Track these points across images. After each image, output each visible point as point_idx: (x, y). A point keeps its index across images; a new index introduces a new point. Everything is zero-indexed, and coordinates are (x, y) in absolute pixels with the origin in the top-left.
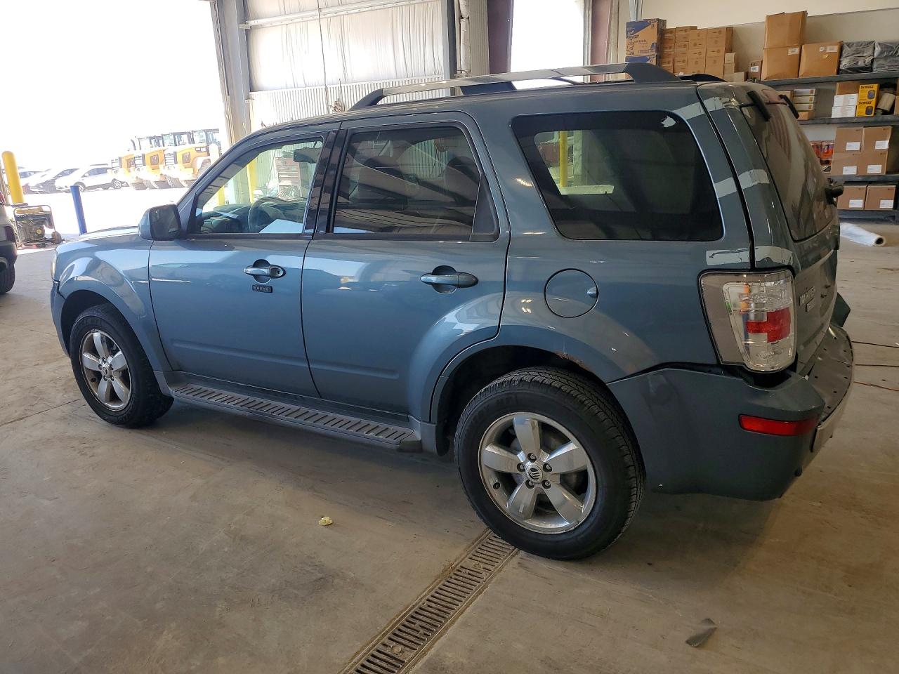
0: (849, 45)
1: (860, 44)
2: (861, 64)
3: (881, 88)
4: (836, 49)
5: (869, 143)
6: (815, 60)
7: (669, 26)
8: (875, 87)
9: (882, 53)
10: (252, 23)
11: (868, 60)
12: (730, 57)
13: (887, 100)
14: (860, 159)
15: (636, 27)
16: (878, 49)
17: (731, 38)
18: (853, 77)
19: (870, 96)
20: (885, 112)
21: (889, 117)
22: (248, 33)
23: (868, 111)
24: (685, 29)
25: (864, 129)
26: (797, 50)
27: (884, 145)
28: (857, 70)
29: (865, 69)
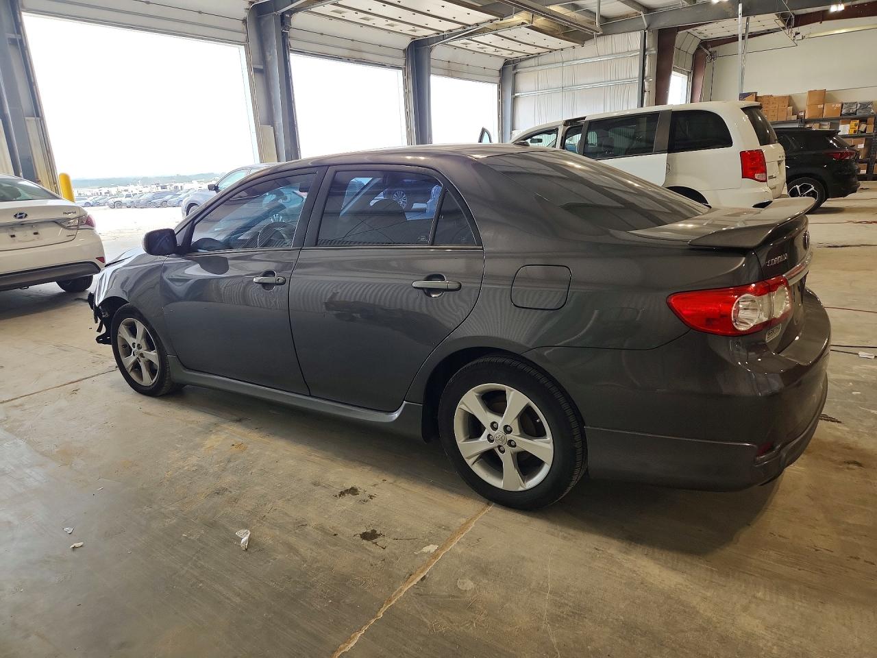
0: (845, 104)
1: (850, 103)
2: (851, 111)
3: (860, 122)
4: (840, 105)
5: (855, 145)
6: (829, 110)
7: (758, 95)
8: (857, 121)
9: (861, 107)
10: (516, 95)
11: (855, 110)
12: (791, 108)
13: (863, 127)
15: (743, 96)
16: (859, 105)
17: (790, 100)
18: (848, 117)
19: (856, 125)
20: (862, 132)
21: (864, 134)
22: (514, 99)
23: (855, 132)
24: (768, 96)
25: (853, 139)
26: (822, 106)
27: (862, 146)
28: (850, 114)
29: (853, 113)
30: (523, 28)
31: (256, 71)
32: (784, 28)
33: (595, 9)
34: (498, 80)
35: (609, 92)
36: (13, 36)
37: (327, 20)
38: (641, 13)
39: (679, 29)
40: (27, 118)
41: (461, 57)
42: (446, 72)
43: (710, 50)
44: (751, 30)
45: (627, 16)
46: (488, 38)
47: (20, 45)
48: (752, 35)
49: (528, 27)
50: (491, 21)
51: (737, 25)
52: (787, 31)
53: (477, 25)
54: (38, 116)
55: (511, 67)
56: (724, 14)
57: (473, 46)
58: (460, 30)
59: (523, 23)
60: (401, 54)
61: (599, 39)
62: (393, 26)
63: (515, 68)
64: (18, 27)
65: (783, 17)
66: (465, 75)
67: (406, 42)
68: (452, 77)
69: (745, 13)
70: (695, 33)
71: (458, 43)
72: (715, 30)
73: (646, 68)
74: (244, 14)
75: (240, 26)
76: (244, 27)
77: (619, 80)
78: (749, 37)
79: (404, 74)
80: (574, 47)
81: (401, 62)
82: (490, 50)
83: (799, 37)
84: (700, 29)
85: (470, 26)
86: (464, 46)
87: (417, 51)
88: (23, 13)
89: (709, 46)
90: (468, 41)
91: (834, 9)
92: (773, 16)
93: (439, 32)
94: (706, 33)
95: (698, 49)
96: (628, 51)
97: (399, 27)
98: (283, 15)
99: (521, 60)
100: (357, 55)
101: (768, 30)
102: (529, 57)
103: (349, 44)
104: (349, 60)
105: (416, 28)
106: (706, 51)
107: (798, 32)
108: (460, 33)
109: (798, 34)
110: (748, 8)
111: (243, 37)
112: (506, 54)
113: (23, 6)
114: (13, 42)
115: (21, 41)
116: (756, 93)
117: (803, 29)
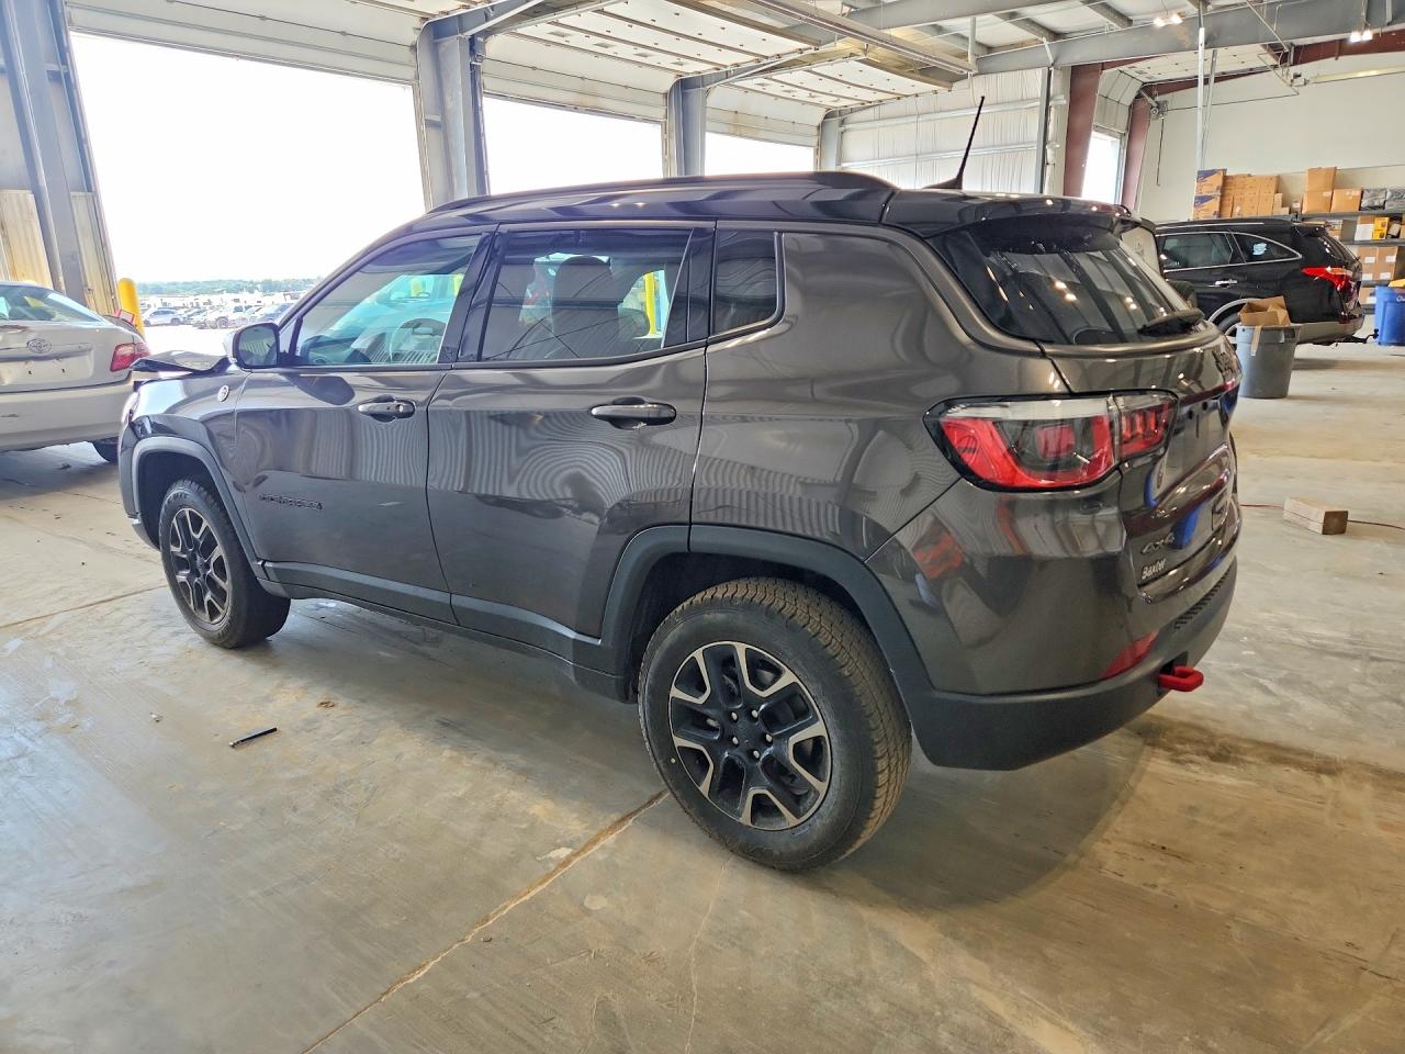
0: (1368, 190)
1: (1375, 190)
2: (1376, 203)
3: (1391, 220)
4: (1358, 193)
5: (1382, 257)
6: (1344, 201)
7: (1227, 174)
8: (1387, 219)
9: (1392, 196)
10: (843, 165)
11: (1382, 201)
12: (1280, 196)
13: (1395, 228)
14: (1376, 269)
15: (1204, 175)
16: (1389, 194)
17: (1279, 184)
18: (1375, 211)
19: (1383, 226)
20: (1393, 237)
21: (1396, 240)
23: (1382, 236)
24: (1244, 177)
25: (1378, 248)
26: (1330, 193)
27: (1392, 259)
28: (1374, 208)
29: (1379, 207)
30: (852, 63)
31: (430, 124)
32: (1275, 67)
33: (967, 33)
34: (815, 141)
35: (990, 166)
36: (55, 67)
37: (541, 46)
38: (1044, 39)
39: (1104, 66)
40: (72, 194)
41: (756, 105)
42: (732, 129)
43: (1157, 99)
44: (1219, 69)
45: (1022, 44)
46: (797, 76)
47: (65, 80)
48: (1220, 78)
49: (860, 61)
50: (801, 51)
51: (1197, 62)
52: (1279, 71)
53: (779, 56)
54: (89, 190)
55: (835, 121)
56: (1176, 44)
57: (774, 88)
58: (753, 64)
59: (852, 55)
60: (661, 100)
61: (976, 79)
62: (646, 56)
63: (843, 122)
64: (63, 53)
65: (1275, 48)
66: (763, 134)
67: (668, 82)
68: (741, 136)
69: (1211, 42)
70: (1132, 72)
71: (749, 83)
72: (1163, 68)
73: (1051, 127)
74: (413, 37)
75: (406, 55)
76: (413, 56)
77: (1006, 145)
78: (1217, 80)
79: (665, 131)
80: (936, 92)
81: (659, 113)
82: (802, 95)
83: (1300, 81)
84: (1139, 65)
85: (767, 58)
86: (760, 88)
87: (685, 96)
88: (72, 33)
89: (1155, 92)
90: (766, 81)
91: (1355, 37)
92: (1258, 47)
93: (718, 67)
94: (1150, 73)
95: (1139, 96)
96: (1022, 100)
97: (656, 58)
98: (472, 39)
99: (852, 111)
100: (589, 101)
101: (1251, 69)
102: (865, 106)
103: (577, 84)
104: (576, 109)
105: (682, 60)
106: (1150, 100)
107: (1299, 73)
108: (752, 68)
109: (1297, 76)
110: (1215, 35)
111: (409, 73)
112: (828, 101)
113: (70, 22)
114: (55, 77)
115: (67, 76)
116: (1225, 170)
117: (1306, 69)
